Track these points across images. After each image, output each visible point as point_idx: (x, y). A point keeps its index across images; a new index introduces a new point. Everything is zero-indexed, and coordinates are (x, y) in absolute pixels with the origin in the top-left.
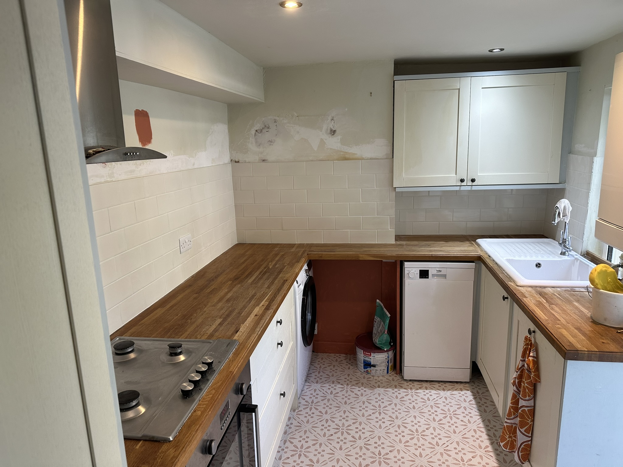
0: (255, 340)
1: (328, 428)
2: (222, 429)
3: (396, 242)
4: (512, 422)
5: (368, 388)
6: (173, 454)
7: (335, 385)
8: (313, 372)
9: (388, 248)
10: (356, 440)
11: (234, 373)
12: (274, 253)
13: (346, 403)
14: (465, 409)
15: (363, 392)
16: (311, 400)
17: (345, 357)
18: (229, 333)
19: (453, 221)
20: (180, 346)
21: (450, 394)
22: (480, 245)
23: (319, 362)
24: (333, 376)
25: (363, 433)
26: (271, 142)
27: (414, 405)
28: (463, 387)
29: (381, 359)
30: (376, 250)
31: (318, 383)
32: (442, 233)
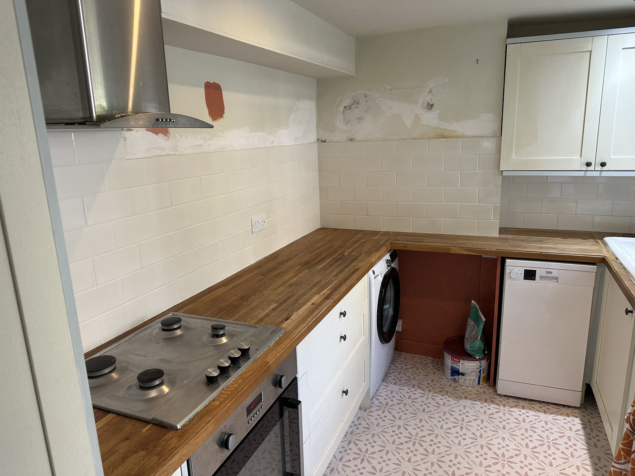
0: (303, 330)
1: (399, 435)
2: (248, 423)
3: (501, 235)
4: (621, 468)
5: (452, 398)
6: (175, 444)
7: (415, 389)
8: (392, 372)
9: (488, 242)
10: (428, 454)
11: (269, 363)
12: (354, 239)
13: (424, 411)
14: (569, 439)
15: (446, 402)
16: (386, 401)
17: (432, 360)
18: (280, 320)
19: (576, 214)
20: (223, 328)
21: (552, 419)
22: (607, 245)
23: (401, 361)
24: (414, 379)
25: (438, 447)
26: (360, 119)
27: (504, 425)
28: (571, 412)
29: (471, 367)
30: (472, 243)
31: (396, 385)
32: (561, 228)
